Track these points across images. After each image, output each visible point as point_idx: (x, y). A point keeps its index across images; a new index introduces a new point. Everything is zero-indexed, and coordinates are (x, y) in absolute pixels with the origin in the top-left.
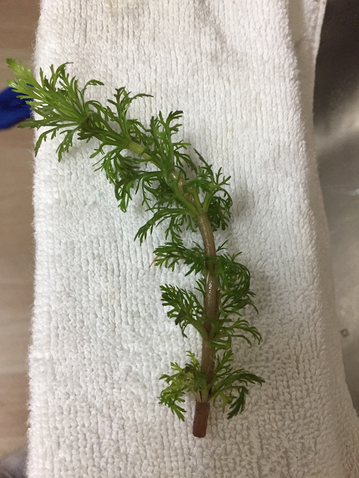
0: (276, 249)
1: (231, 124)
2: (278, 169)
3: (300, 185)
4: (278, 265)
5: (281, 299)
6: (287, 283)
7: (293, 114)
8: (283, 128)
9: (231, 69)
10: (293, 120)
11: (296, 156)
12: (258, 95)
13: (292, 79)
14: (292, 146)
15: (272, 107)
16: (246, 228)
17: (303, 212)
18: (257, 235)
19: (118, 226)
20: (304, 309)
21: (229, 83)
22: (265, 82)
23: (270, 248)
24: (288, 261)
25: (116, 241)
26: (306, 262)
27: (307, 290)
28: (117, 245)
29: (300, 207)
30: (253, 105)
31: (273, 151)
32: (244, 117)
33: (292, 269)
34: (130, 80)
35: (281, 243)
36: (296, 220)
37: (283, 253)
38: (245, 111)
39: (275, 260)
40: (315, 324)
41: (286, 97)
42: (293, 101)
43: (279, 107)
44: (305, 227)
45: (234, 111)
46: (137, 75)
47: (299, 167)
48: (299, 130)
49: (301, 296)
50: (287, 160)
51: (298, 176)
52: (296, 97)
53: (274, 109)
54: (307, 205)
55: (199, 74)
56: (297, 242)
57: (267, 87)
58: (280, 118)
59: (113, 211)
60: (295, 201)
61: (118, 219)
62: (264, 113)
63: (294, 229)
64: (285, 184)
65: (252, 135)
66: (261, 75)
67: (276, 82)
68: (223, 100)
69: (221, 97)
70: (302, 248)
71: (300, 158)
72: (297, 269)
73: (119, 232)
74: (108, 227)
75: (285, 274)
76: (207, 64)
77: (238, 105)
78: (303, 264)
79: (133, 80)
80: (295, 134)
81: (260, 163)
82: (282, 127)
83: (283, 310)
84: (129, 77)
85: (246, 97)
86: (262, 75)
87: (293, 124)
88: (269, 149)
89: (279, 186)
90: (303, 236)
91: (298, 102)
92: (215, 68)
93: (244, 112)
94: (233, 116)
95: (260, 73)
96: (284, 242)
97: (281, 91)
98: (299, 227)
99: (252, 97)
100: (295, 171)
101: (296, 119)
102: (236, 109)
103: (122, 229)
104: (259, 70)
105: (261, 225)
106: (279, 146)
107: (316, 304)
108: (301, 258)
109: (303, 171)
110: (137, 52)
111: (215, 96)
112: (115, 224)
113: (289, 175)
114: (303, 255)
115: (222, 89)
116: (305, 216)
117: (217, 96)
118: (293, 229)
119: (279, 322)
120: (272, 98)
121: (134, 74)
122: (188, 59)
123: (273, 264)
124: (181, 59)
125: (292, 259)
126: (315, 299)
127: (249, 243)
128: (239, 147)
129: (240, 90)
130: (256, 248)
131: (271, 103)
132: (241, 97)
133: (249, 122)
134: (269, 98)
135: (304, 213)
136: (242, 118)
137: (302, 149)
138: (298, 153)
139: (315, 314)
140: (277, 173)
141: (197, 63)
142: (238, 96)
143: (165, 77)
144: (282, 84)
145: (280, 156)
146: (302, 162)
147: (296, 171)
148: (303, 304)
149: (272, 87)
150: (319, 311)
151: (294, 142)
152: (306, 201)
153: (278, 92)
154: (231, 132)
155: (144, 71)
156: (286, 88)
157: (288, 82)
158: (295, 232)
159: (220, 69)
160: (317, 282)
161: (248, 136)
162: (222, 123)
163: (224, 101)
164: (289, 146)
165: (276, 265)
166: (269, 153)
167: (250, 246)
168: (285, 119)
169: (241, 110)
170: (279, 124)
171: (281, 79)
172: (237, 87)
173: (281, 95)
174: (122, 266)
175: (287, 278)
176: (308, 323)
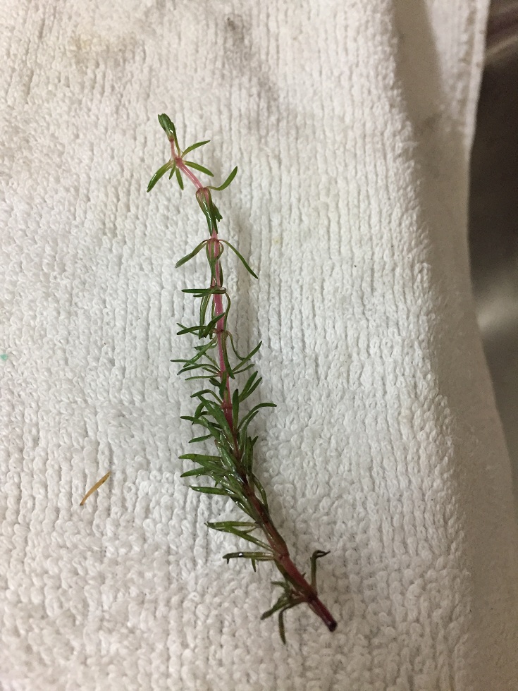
0: (362, 472)
1: (279, 230)
2: (370, 313)
3: (416, 344)
4: (365, 509)
5: (371, 587)
6: (386, 550)
7: (399, 215)
8: (382, 238)
9: (283, 140)
10: (400, 224)
11: (407, 290)
12: (333, 182)
13: (400, 156)
14: (398, 270)
15: (359, 201)
16: (296, 427)
17: (422, 398)
18: (321, 441)
19: (31, 420)
20: (424, 613)
21: (280, 163)
22: (347, 161)
23: (350, 470)
24: (389, 501)
25: (21, 451)
26: (430, 504)
27: (431, 566)
28: (23, 459)
29: (415, 386)
30: (323, 198)
31: (359, 280)
32: (304, 218)
33: (396, 518)
34: (95, 160)
35: (372, 461)
36: (405, 412)
37: (377, 482)
38: (306, 209)
39: (358, 498)
40: (451, 651)
41: (387, 186)
42: (401, 191)
43: (373, 202)
44: (427, 428)
45: (285, 210)
46: (109, 151)
47: (414, 309)
48: (413, 243)
49: (418, 581)
50: (389, 296)
51: (411, 326)
52: (407, 186)
53: (363, 206)
54: (432, 384)
55: (224, 149)
56: (409, 458)
57: (351, 167)
58: (374, 220)
59: (24, 390)
60: (403, 375)
61: (34, 405)
62: (343, 211)
63: (403, 432)
64: (384, 342)
65: (318, 250)
66: (338, 149)
67: (368, 159)
68: (265, 190)
69: (263, 185)
70: (419, 471)
71: (417, 294)
72: (407, 518)
73: (30, 432)
74: (11, 422)
75: (380, 530)
76: (240, 132)
77: (294, 200)
78: (422, 507)
79: (100, 160)
80: (405, 249)
81: (333, 300)
82: (379, 236)
83: (375, 614)
84: (93, 154)
85: (310, 186)
86: (342, 149)
87: (401, 232)
88: (352, 275)
89: (371, 345)
90: (422, 447)
91: (411, 194)
92: (253, 140)
93: (304, 211)
94: (282, 217)
95: (336, 146)
96: (379, 459)
97: (377, 175)
98: (412, 427)
99: (320, 186)
100: (405, 317)
101: (407, 222)
102: (291, 206)
103: (37, 424)
104: (335, 140)
105: (330, 422)
106: (372, 270)
107: (453, 601)
108: (416, 494)
109: (423, 318)
110: (115, 116)
111: (250, 185)
112: (26, 414)
113: (391, 323)
114: (421, 489)
115: (266, 172)
116: (426, 406)
117: (255, 184)
118: (400, 431)
119: (365, 642)
120: (359, 186)
121: (104, 149)
122: (205, 126)
123: (354, 506)
124: (193, 125)
125: (397, 496)
126: (452, 588)
127: (302, 460)
128: (291, 272)
129: (299, 174)
130: (318, 468)
131: (356, 195)
132: (300, 187)
133: (314, 228)
134: (353, 186)
135: (426, 399)
136: (301, 220)
137: (423, 278)
138: (413, 284)
139: (452, 625)
140: (368, 320)
141: (221, 131)
142: (295, 184)
143: (161, 155)
144: (378, 164)
145: (373, 290)
146: (420, 301)
147: (408, 318)
148: (422, 599)
149: (359, 167)
150: (462, 619)
151: (403, 264)
152: (429, 376)
153: (371, 176)
154: (278, 246)
155: (122, 144)
156: (387, 170)
157: (392, 159)
158: (404, 437)
159: (263, 140)
160: (457, 550)
161: (312, 252)
162: (261, 230)
163: (267, 193)
164: (393, 270)
165: (360, 509)
166: (350, 282)
167: (305, 465)
168: (385, 222)
169: (299, 209)
170: (372, 231)
171: (378, 155)
172: (293, 169)
173: (377, 182)
174: (26, 503)
175: (385, 538)
176: (433, 646)
